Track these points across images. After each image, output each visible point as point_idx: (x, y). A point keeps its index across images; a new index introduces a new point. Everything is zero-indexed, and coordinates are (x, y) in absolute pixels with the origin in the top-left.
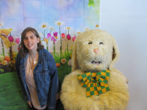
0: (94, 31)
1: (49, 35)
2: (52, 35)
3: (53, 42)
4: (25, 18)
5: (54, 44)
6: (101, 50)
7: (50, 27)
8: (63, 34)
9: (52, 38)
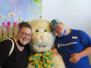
0: (39, 21)
1: (3, 24)
2: (6, 24)
3: (7, 29)
5: (8, 31)
6: (46, 37)
7: (4, 18)
8: (15, 23)
9: (6, 26)
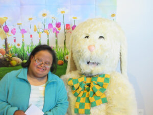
1: (50, 25)
2: (54, 26)
4: (22, 5)
5: (56, 36)
7: (51, 16)
8: (68, 25)
9: (54, 29)
